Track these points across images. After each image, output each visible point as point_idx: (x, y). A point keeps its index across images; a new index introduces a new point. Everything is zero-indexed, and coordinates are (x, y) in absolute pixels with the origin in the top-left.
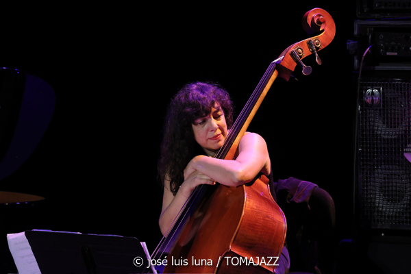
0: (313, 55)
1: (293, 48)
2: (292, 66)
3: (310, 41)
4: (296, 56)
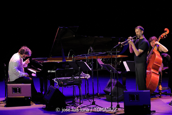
0: (166, 35)
1: (163, 34)
2: (163, 37)
3: (165, 33)
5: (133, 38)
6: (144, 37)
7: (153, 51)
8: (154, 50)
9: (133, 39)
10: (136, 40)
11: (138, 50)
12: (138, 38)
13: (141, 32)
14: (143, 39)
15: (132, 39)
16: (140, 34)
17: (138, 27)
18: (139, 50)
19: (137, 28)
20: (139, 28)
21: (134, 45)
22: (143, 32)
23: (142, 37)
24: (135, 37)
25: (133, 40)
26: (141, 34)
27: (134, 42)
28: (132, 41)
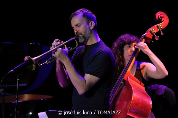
0: (159, 32)
1: (151, 29)
2: (151, 37)
3: (158, 26)
4: (152, 32)
5: (66, 44)
6: (99, 40)
7: (125, 78)
8: (126, 75)
9: (68, 45)
10: (75, 50)
11: (83, 76)
12: (80, 44)
13: (88, 24)
14: (98, 44)
15: (62, 47)
16: (85, 33)
17: (78, 11)
18: (88, 76)
19: (76, 15)
20: (81, 14)
21: (70, 64)
22: (92, 24)
23: (93, 40)
24: (73, 41)
25: (66, 49)
26: (88, 31)
27: (70, 55)
28: (63, 51)
